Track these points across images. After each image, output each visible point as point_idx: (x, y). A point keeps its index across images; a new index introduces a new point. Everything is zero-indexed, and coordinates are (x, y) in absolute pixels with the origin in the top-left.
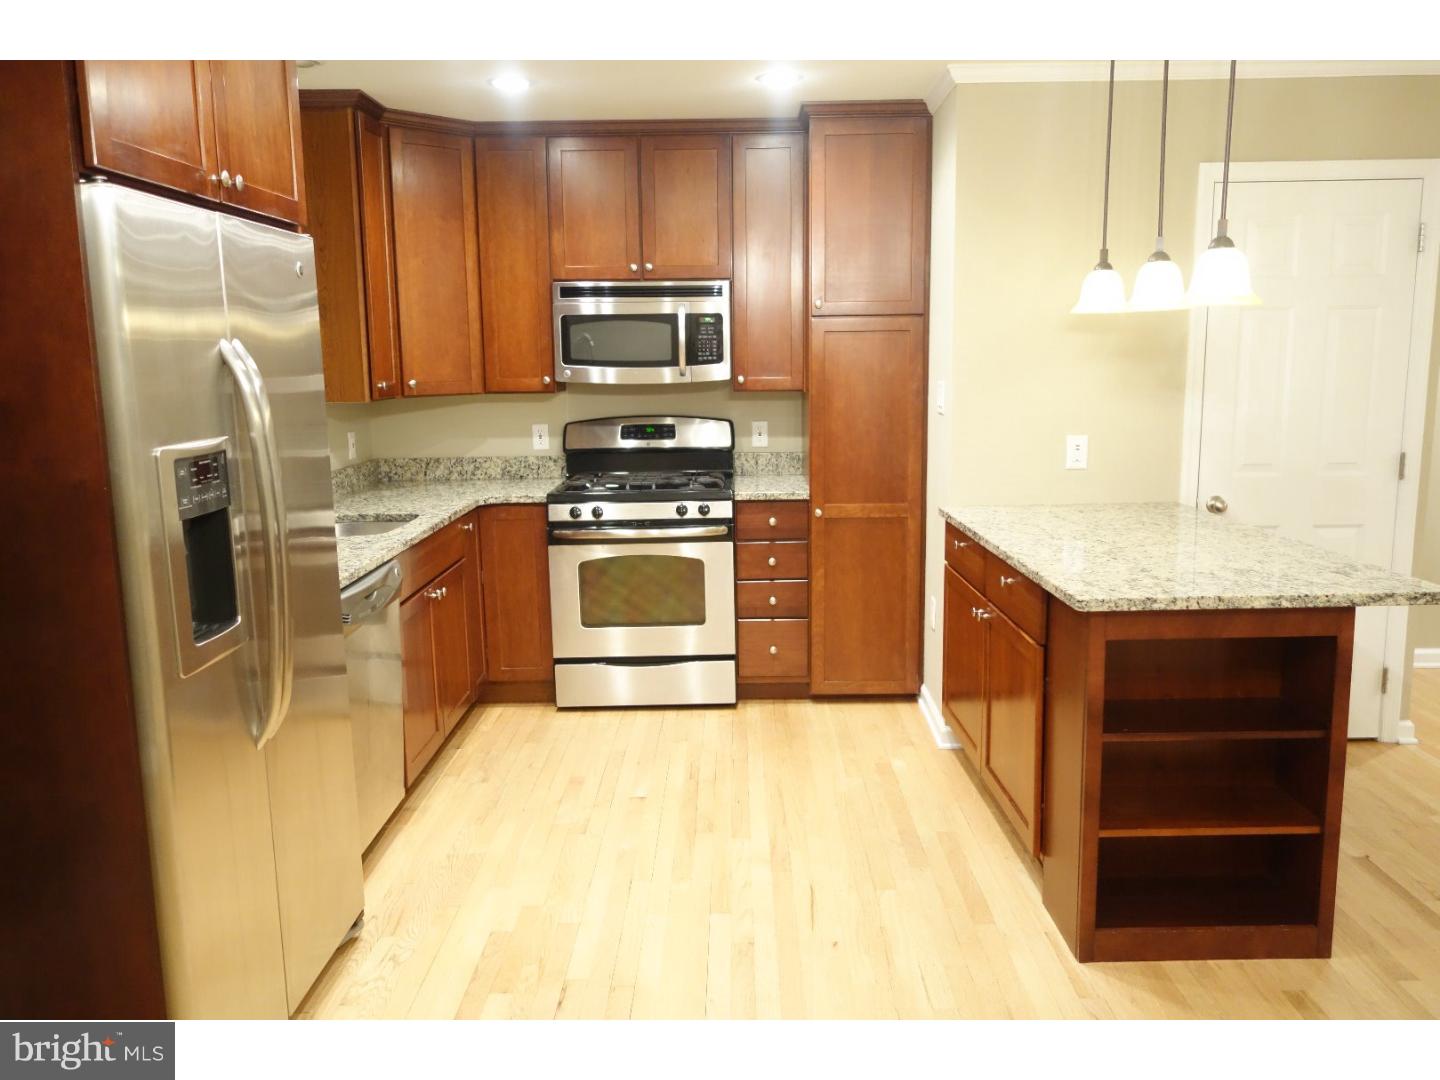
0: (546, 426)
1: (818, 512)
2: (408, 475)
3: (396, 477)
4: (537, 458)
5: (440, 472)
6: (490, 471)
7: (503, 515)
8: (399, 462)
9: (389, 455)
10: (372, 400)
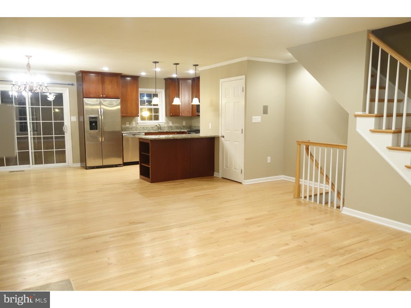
10: (170, 116)
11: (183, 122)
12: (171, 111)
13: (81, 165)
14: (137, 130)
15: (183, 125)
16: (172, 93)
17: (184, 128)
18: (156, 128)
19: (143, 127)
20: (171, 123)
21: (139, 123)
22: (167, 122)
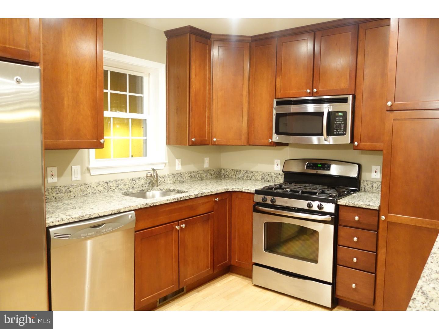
0: (280, 160)
1: (383, 218)
2: (230, 175)
3: (226, 176)
4: (275, 173)
5: (240, 175)
6: (257, 177)
8: (228, 170)
9: (225, 167)
10: (189, 145)
11: (205, 158)
12: (191, 128)
14: (85, 192)
15: (205, 167)
16: (196, 75)
17: (206, 175)
18: (143, 182)
19: (107, 183)
20: (180, 164)
21: (91, 169)
22: (169, 162)
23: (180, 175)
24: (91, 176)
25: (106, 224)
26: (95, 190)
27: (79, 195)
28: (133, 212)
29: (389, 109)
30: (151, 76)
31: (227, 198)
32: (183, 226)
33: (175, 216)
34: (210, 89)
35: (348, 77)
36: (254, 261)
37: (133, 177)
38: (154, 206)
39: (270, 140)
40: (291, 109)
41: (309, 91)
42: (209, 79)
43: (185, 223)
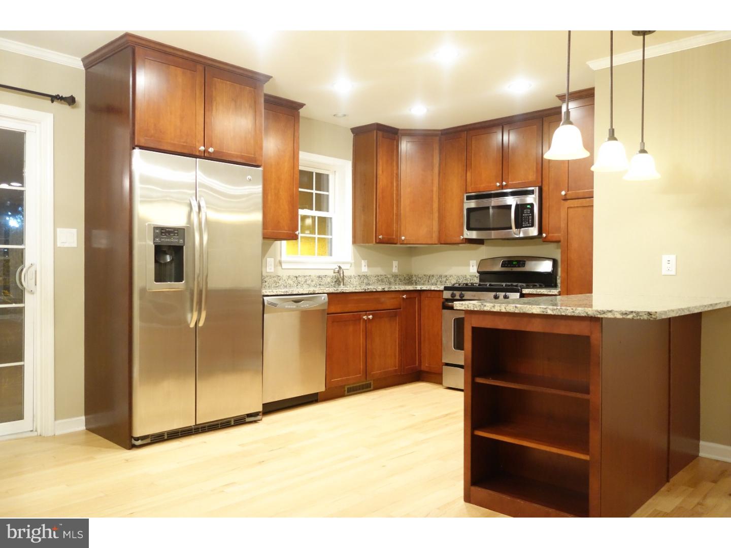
0: (475, 261)
2: (422, 282)
3: (418, 283)
4: (470, 276)
5: (434, 281)
6: (452, 281)
7: (429, 295)
8: (420, 276)
9: (417, 273)
10: (376, 243)
11: (394, 262)
12: (378, 225)
13: (87, 422)
14: (278, 284)
15: (393, 271)
16: (383, 171)
17: (395, 281)
18: (329, 280)
19: (296, 277)
20: (366, 266)
21: (283, 262)
22: (355, 263)
23: (366, 277)
24: (282, 269)
25: (305, 301)
26: (286, 283)
27: (273, 286)
28: (326, 295)
29: (563, 198)
30: (337, 174)
31: (415, 298)
32: (371, 317)
33: (363, 306)
34: (397, 185)
35: (535, 170)
36: (445, 361)
37: (320, 274)
38: (343, 293)
39: (462, 237)
40: (491, 202)
41: (498, 184)
42: (397, 174)
43: (372, 314)
